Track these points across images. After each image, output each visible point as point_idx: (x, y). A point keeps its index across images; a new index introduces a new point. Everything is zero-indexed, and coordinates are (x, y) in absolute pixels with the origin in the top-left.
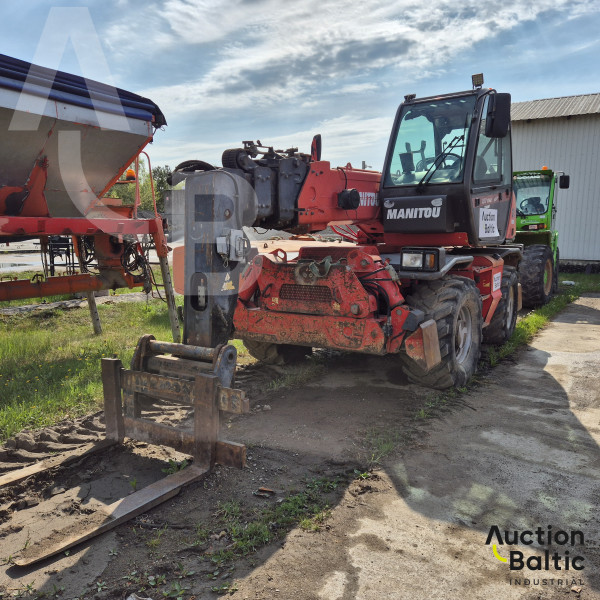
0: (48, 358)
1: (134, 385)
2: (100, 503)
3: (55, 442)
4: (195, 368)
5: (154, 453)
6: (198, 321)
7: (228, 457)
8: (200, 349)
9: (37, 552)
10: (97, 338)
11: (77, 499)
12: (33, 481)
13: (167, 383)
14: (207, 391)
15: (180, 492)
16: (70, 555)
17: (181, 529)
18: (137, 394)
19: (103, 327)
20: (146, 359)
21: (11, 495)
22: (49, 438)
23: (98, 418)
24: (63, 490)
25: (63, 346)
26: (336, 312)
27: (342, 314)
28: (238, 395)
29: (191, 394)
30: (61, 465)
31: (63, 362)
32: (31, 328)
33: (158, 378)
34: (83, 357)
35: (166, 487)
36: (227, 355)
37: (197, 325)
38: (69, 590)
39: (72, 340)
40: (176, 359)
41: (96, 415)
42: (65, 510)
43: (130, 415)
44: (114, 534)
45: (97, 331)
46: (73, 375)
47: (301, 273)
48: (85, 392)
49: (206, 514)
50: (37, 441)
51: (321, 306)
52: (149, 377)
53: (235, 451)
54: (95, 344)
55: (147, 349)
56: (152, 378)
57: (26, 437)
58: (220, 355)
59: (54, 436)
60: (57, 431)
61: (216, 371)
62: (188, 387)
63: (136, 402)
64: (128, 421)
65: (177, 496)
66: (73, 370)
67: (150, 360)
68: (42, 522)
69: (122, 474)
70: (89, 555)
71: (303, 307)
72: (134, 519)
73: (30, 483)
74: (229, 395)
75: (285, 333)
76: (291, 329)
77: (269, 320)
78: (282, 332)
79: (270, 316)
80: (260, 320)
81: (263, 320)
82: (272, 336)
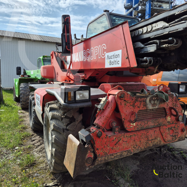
26: (169, 122)
27: (171, 122)
47: (150, 101)
51: (161, 120)
71: (151, 124)
75: (137, 145)
76: (140, 141)
77: (125, 140)
78: (135, 145)
79: (126, 136)
80: (118, 142)
81: (121, 141)
82: (128, 151)
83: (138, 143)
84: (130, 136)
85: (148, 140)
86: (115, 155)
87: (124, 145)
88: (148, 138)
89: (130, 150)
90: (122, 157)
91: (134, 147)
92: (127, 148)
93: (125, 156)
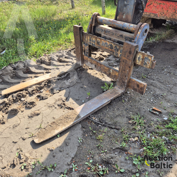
0: (55, 18)
1: (89, 41)
2: (74, 102)
3: (56, 61)
4: (121, 36)
5: (97, 74)
6: (125, 6)
7: (136, 87)
8: (126, 25)
9: (44, 134)
10: (73, 10)
11: (64, 98)
12: (46, 83)
13: (106, 43)
14: (130, 53)
15: (111, 102)
16: (60, 136)
17: (113, 129)
18: (90, 46)
19: (75, 5)
20: (95, 27)
21: (37, 90)
22: (54, 60)
23: (73, 51)
24: (58, 91)
25: (60, 13)
28: (150, 58)
29: (119, 51)
30: (58, 76)
31: (60, 20)
32: (50, 4)
33: (101, 39)
34: (67, 19)
35: (104, 99)
36: (144, 30)
37: (124, 8)
38: (58, 166)
39: (64, 11)
40: (110, 28)
41: (72, 50)
42: (58, 105)
43: (86, 55)
44: (80, 126)
45: (73, 7)
46: (64, 27)
48: (68, 37)
49: (125, 120)
50: (49, 60)
52: (96, 38)
53: (140, 86)
54: (72, 13)
55: (96, 22)
56: (98, 39)
57: (44, 59)
58: (140, 30)
59: (56, 58)
60: (57, 56)
61: (136, 40)
62: (118, 47)
63: (89, 50)
64: (85, 57)
65: (109, 104)
66: (64, 25)
67: (97, 28)
68: (48, 110)
69: (83, 85)
70: (69, 139)
72: (89, 116)
73: (45, 85)
74: (143, 56)
75: (164, 13)
76: (167, 11)
77: (155, 5)
78: (162, 12)
79: (157, 3)
80: (150, 5)
81: (152, 4)
82: (155, 14)
83: (165, 12)
84: (160, 4)
85: (175, 13)
86: (145, 13)
87: (154, 9)
88: (175, 11)
89: (156, 14)
90: (150, 17)
91: (160, 14)
92: (155, 12)
93: (152, 17)
